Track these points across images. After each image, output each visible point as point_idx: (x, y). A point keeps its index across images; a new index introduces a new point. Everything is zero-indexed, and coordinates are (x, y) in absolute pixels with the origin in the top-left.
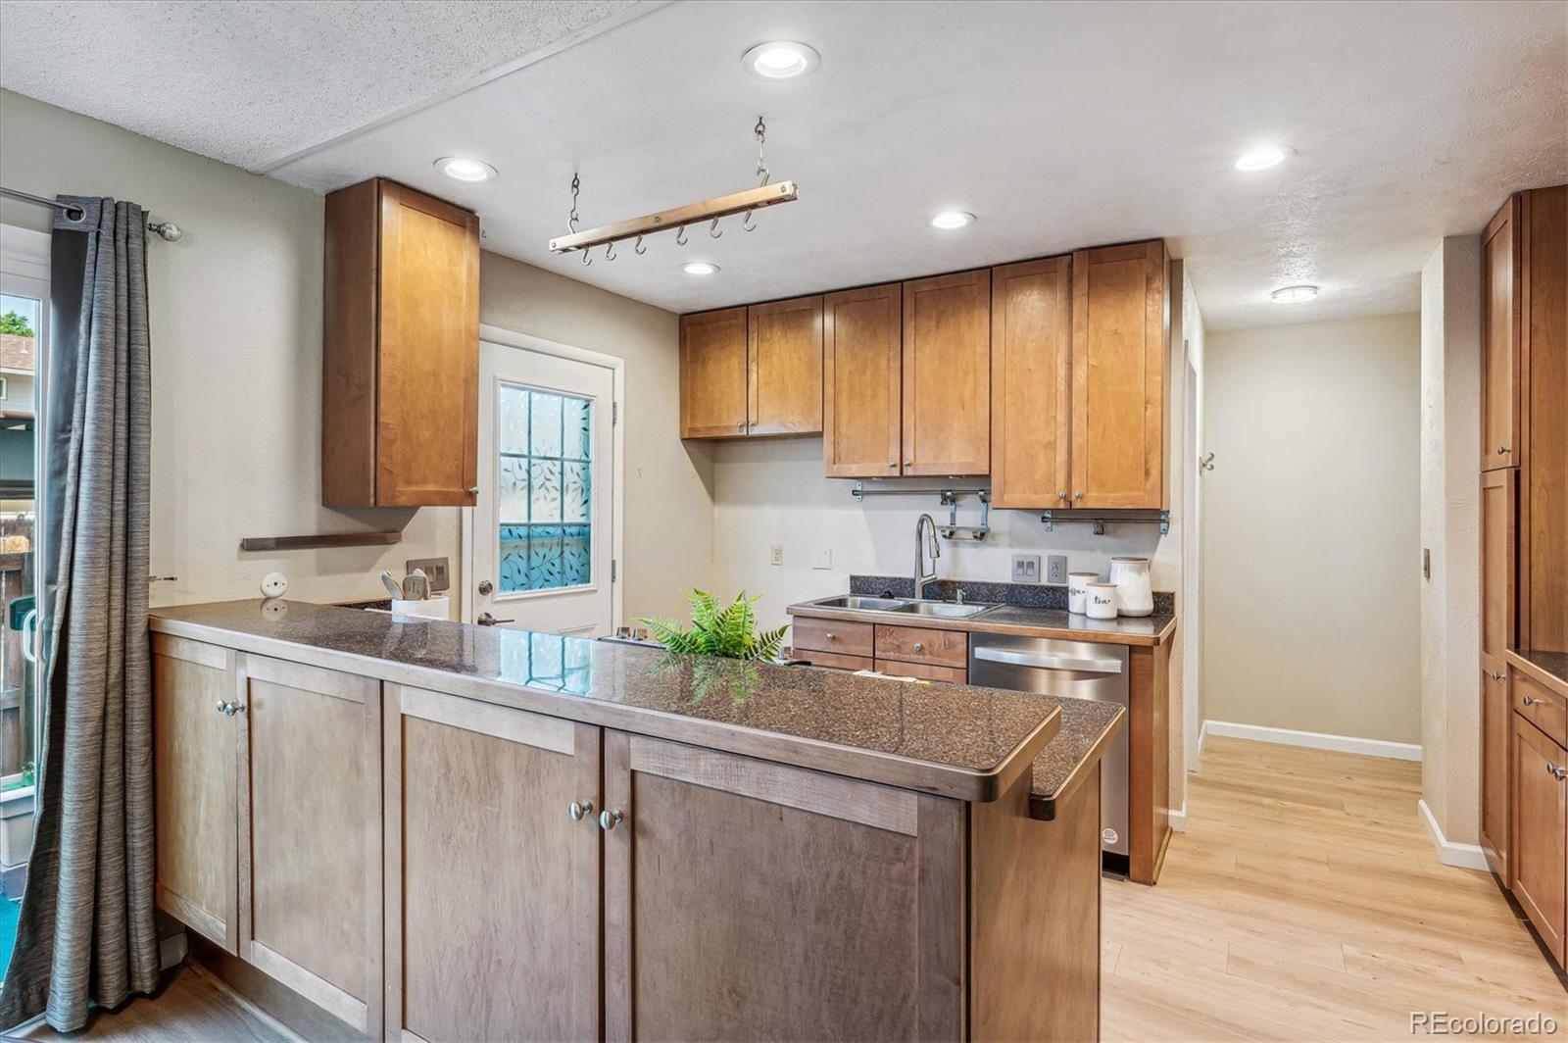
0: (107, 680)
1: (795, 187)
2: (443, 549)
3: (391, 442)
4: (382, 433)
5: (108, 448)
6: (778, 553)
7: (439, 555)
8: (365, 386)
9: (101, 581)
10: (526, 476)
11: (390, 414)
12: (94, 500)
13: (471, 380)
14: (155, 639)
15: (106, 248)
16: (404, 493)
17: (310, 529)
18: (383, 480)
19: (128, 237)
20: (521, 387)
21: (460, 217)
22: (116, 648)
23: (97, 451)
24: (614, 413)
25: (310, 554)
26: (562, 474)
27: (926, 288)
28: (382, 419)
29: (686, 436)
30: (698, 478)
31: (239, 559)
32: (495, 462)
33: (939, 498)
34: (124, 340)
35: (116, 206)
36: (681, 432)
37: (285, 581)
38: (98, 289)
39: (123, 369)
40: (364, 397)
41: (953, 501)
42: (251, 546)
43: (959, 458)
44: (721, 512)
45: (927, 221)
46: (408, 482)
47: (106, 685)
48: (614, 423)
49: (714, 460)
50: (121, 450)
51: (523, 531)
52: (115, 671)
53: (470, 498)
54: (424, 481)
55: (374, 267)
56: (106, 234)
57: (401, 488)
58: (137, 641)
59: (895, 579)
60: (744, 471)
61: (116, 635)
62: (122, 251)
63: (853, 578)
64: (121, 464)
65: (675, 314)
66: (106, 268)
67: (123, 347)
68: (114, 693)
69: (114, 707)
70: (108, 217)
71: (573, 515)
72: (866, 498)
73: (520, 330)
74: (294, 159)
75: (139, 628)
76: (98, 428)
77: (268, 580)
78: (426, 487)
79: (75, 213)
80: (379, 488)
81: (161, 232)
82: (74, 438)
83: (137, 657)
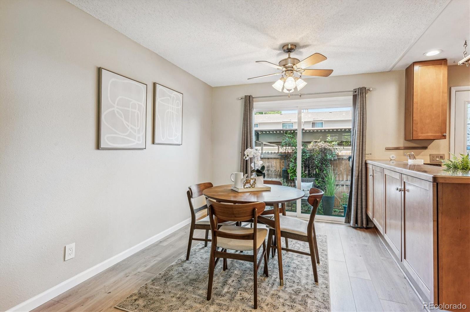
0: (359, 170)
4: (414, 122)
5: (359, 130)
7: (442, 153)
9: (358, 153)
11: (417, 117)
12: (357, 139)
14: (366, 164)
15: (360, 96)
17: (402, 146)
18: (414, 133)
19: (363, 93)
22: (360, 165)
25: (401, 151)
28: (414, 119)
31: (385, 151)
32: (465, 127)
34: (362, 111)
35: (361, 88)
37: (395, 156)
38: (358, 104)
39: (362, 116)
40: (410, 115)
42: (388, 149)
46: (422, 133)
47: (359, 171)
50: (361, 131)
52: (360, 169)
53: (444, 137)
54: (427, 133)
55: (412, 84)
56: (359, 94)
57: (420, 135)
58: (364, 163)
62: (362, 96)
64: (361, 133)
66: (359, 100)
67: (362, 112)
68: (360, 173)
69: (360, 175)
70: (360, 91)
74: (394, 67)
77: (391, 156)
78: (430, 134)
79: (355, 92)
80: (414, 135)
81: (369, 90)
82: (355, 129)
83: (364, 167)
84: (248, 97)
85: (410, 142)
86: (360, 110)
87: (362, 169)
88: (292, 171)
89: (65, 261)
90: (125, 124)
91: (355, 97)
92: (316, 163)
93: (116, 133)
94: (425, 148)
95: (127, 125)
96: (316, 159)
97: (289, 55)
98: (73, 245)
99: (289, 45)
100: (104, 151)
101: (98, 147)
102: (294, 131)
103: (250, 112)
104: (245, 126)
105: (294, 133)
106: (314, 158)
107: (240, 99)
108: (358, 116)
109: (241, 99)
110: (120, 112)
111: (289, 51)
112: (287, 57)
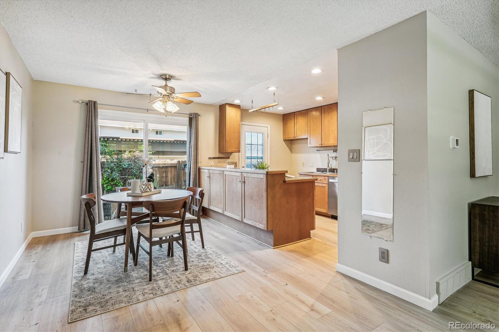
1: (278, 103)
2: (236, 160)
3: (228, 143)
4: (226, 141)
6: (304, 163)
7: (236, 161)
8: (224, 135)
9: (194, 163)
10: (251, 148)
11: (227, 138)
12: (193, 151)
13: (239, 133)
14: (199, 169)
15: (194, 119)
16: (230, 151)
17: (217, 156)
18: (226, 148)
19: (197, 117)
20: (249, 132)
21: (238, 106)
22: (195, 170)
23: (194, 145)
24: (268, 135)
25: (217, 160)
26: (257, 148)
27: (326, 108)
29: (284, 139)
30: (287, 148)
31: (209, 160)
32: (245, 146)
33: (333, 151)
35: (195, 113)
36: (283, 139)
38: (194, 125)
40: (224, 136)
41: (336, 152)
42: (210, 158)
43: (332, 142)
44: (293, 155)
45: (315, 98)
46: (230, 149)
48: (268, 138)
49: (291, 144)
50: (196, 145)
51: (250, 158)
52: (195, 173)
53: (239, 151)
55: (225, 117)
56: (194, 117)
57: (229, 150)
58: (197, 169)
59: (325, 168)
60: (297, 146)
61: (195, 168)
62: (196, 119)
63: (317, 168)
65: (281, 115)
66: (194, 122)
67: (196, 132)
68: (195, 176)
70: (195, 115)
71: (260, 155)
72: (320, 151)
73: (248, 122)
74: (215, 103)
75: (198, 168)
76: (194, 142)
77: (212, 164)
78: (233, 150)
79: (191, 115)
80: (226, 150)
81: (200, 116)
82: (191, 143)
83: (198, 172)
84: (93, 103)
85: (220, 154)
86: (195, 130)
87: (196, 174)
88: (106, 182)
91: (191, 120)
92: (134, 171)
94: (228, 158)
96: (134, 168)
102: (107, 139)
103: (95, 119)
104: (89, 134)
105: (107, 140)
106: (133, 167)
107: (80, 102)
108: (194, 134)
109: (82, 102)
111: (166, 79)
112: (165, 84)
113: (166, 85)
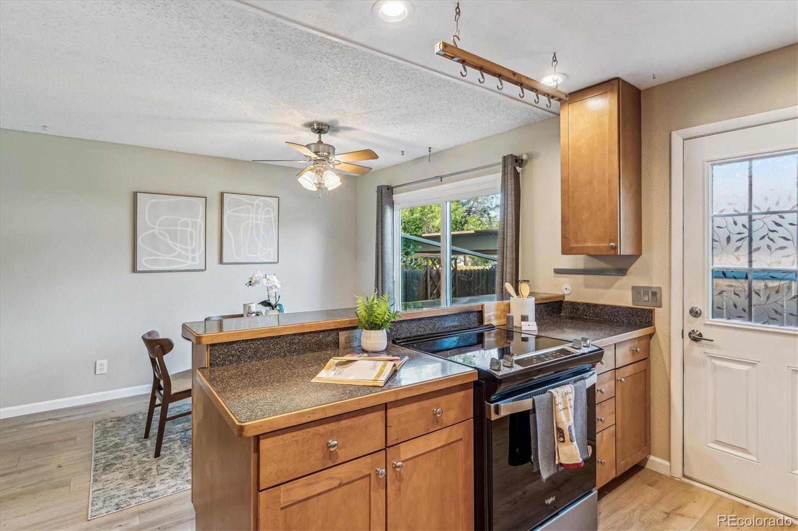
2: (658, 281)
7: (655, 285)
16: (574, 248)
17: (580, 266)
21: (605, 87)
25: (581, 278)
31: (555, 277)
37: (570, 288)
42: (557, 271)
57: (573, 245)
77: (564, 287)
85: (596, 260)
89: (95, 374)
90: (172, 245)
93: (158, 255)
94: (621, 272)
95: (174, 245)
97: (320, 137)
98: (105, 362)
99: (315, 125)
100: (163, 273)
101: (134, 269)
110: (164, 232)
111: (320, 131)
112: (318, 140)
113: (320, 142)
